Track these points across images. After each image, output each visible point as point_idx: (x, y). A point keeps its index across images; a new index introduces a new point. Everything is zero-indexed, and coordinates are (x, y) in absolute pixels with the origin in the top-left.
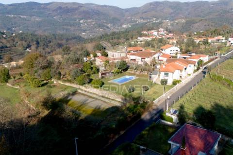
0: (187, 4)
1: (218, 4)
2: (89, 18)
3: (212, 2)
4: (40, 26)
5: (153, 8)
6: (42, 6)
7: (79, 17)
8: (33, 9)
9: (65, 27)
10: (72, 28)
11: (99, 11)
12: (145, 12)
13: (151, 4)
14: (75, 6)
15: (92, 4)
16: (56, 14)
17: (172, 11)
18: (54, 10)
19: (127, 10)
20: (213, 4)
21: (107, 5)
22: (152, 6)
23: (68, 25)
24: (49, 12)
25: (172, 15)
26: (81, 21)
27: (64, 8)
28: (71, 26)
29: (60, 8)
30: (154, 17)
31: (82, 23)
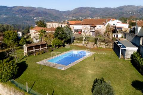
0: (99, 9)
1: (117, 9)
2: (40, 16)
3: (113, 8)
4: (6, 21)
5: (80, 11)
6: (9, 9)
7: (34, 15)
8: (2, 10)
9: (24, 21)
10: (28, 22)
11: (46, 12)
12: (75, 13)
13: (78, 8)
14: (31, 9)
15: (42, 8)
16: (18, 13)
17: (91, 13)
18: (17, 11)
19: (64, 12)
20: (114, 9)
21: (52, 9)
22: (79, 10)
23: (25, 20)
24: (14, 12)
25: (91, 15)
26: (35, 18)
27: (24, 10)
28: (28, 21)
29: (21, 10)
30: (80, 16)
31: (35, 19)
